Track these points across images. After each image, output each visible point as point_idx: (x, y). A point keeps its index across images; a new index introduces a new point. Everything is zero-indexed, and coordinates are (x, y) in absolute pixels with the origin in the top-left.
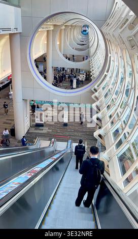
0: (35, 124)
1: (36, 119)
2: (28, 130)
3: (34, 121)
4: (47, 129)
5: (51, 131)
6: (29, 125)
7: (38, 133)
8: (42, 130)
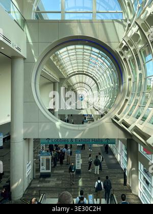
0: (39, 174)
1: (41, 167)
2: (30, 184)
3: (38, 170)
4: (56, 179)
5: (61, 182)
6: (31, 177)
7: (43, 187)
8: (49, 181)
